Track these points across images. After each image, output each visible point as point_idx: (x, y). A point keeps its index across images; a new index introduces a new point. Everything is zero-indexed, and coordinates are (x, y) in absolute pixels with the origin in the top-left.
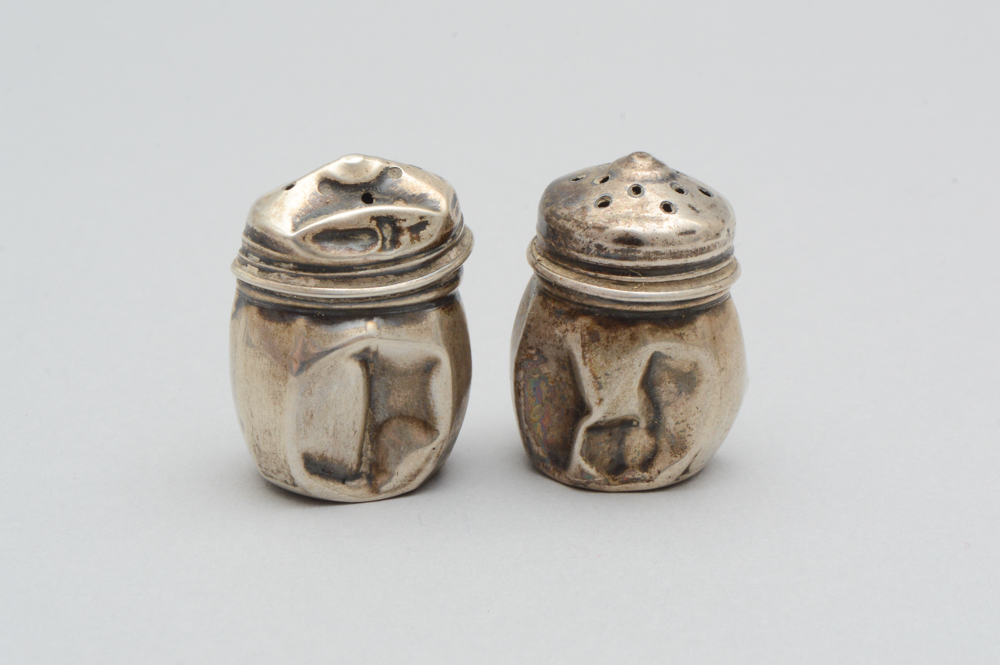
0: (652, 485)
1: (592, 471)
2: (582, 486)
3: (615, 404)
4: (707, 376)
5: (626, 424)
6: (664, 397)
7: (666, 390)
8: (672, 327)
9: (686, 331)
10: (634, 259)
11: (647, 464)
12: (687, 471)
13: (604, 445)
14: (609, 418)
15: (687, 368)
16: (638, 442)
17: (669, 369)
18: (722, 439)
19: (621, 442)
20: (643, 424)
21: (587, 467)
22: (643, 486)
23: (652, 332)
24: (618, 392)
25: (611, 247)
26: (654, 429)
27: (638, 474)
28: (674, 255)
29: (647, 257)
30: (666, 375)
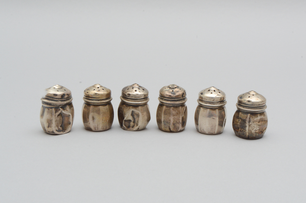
0: (133, 130)
1: (125, 127)
2: (124, 129)
3: (127, 117)
4: (140, 115)
5: (130, 121)
6: (135, 118)
7: (135, 116)
8: (135, 107)
9: (137, 108)
10: (129, 97)
11: (133, 127)
12: (138, 129)
13: (127, 124)
14: (127, 119)
15: (137, 114)
16: (132, 124)
17: (135, 113)
18: (147, 125)
19: (130, 123)
20: (133, 121)
21: (124, 126)
22: (132, 130)
23: (132, 108)
24: (127, 115)
25: (127, 95)
26: (134, 122)
27: (132, 128)
28: (135, 97)
29: (131, 97)
30: (135, 114)
